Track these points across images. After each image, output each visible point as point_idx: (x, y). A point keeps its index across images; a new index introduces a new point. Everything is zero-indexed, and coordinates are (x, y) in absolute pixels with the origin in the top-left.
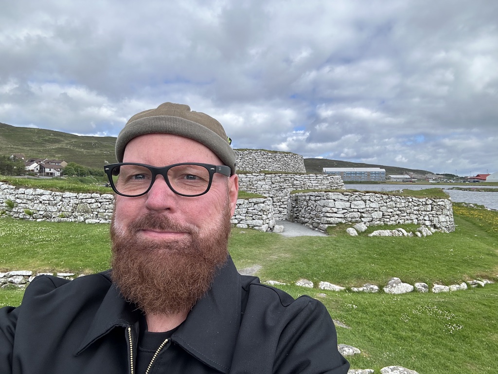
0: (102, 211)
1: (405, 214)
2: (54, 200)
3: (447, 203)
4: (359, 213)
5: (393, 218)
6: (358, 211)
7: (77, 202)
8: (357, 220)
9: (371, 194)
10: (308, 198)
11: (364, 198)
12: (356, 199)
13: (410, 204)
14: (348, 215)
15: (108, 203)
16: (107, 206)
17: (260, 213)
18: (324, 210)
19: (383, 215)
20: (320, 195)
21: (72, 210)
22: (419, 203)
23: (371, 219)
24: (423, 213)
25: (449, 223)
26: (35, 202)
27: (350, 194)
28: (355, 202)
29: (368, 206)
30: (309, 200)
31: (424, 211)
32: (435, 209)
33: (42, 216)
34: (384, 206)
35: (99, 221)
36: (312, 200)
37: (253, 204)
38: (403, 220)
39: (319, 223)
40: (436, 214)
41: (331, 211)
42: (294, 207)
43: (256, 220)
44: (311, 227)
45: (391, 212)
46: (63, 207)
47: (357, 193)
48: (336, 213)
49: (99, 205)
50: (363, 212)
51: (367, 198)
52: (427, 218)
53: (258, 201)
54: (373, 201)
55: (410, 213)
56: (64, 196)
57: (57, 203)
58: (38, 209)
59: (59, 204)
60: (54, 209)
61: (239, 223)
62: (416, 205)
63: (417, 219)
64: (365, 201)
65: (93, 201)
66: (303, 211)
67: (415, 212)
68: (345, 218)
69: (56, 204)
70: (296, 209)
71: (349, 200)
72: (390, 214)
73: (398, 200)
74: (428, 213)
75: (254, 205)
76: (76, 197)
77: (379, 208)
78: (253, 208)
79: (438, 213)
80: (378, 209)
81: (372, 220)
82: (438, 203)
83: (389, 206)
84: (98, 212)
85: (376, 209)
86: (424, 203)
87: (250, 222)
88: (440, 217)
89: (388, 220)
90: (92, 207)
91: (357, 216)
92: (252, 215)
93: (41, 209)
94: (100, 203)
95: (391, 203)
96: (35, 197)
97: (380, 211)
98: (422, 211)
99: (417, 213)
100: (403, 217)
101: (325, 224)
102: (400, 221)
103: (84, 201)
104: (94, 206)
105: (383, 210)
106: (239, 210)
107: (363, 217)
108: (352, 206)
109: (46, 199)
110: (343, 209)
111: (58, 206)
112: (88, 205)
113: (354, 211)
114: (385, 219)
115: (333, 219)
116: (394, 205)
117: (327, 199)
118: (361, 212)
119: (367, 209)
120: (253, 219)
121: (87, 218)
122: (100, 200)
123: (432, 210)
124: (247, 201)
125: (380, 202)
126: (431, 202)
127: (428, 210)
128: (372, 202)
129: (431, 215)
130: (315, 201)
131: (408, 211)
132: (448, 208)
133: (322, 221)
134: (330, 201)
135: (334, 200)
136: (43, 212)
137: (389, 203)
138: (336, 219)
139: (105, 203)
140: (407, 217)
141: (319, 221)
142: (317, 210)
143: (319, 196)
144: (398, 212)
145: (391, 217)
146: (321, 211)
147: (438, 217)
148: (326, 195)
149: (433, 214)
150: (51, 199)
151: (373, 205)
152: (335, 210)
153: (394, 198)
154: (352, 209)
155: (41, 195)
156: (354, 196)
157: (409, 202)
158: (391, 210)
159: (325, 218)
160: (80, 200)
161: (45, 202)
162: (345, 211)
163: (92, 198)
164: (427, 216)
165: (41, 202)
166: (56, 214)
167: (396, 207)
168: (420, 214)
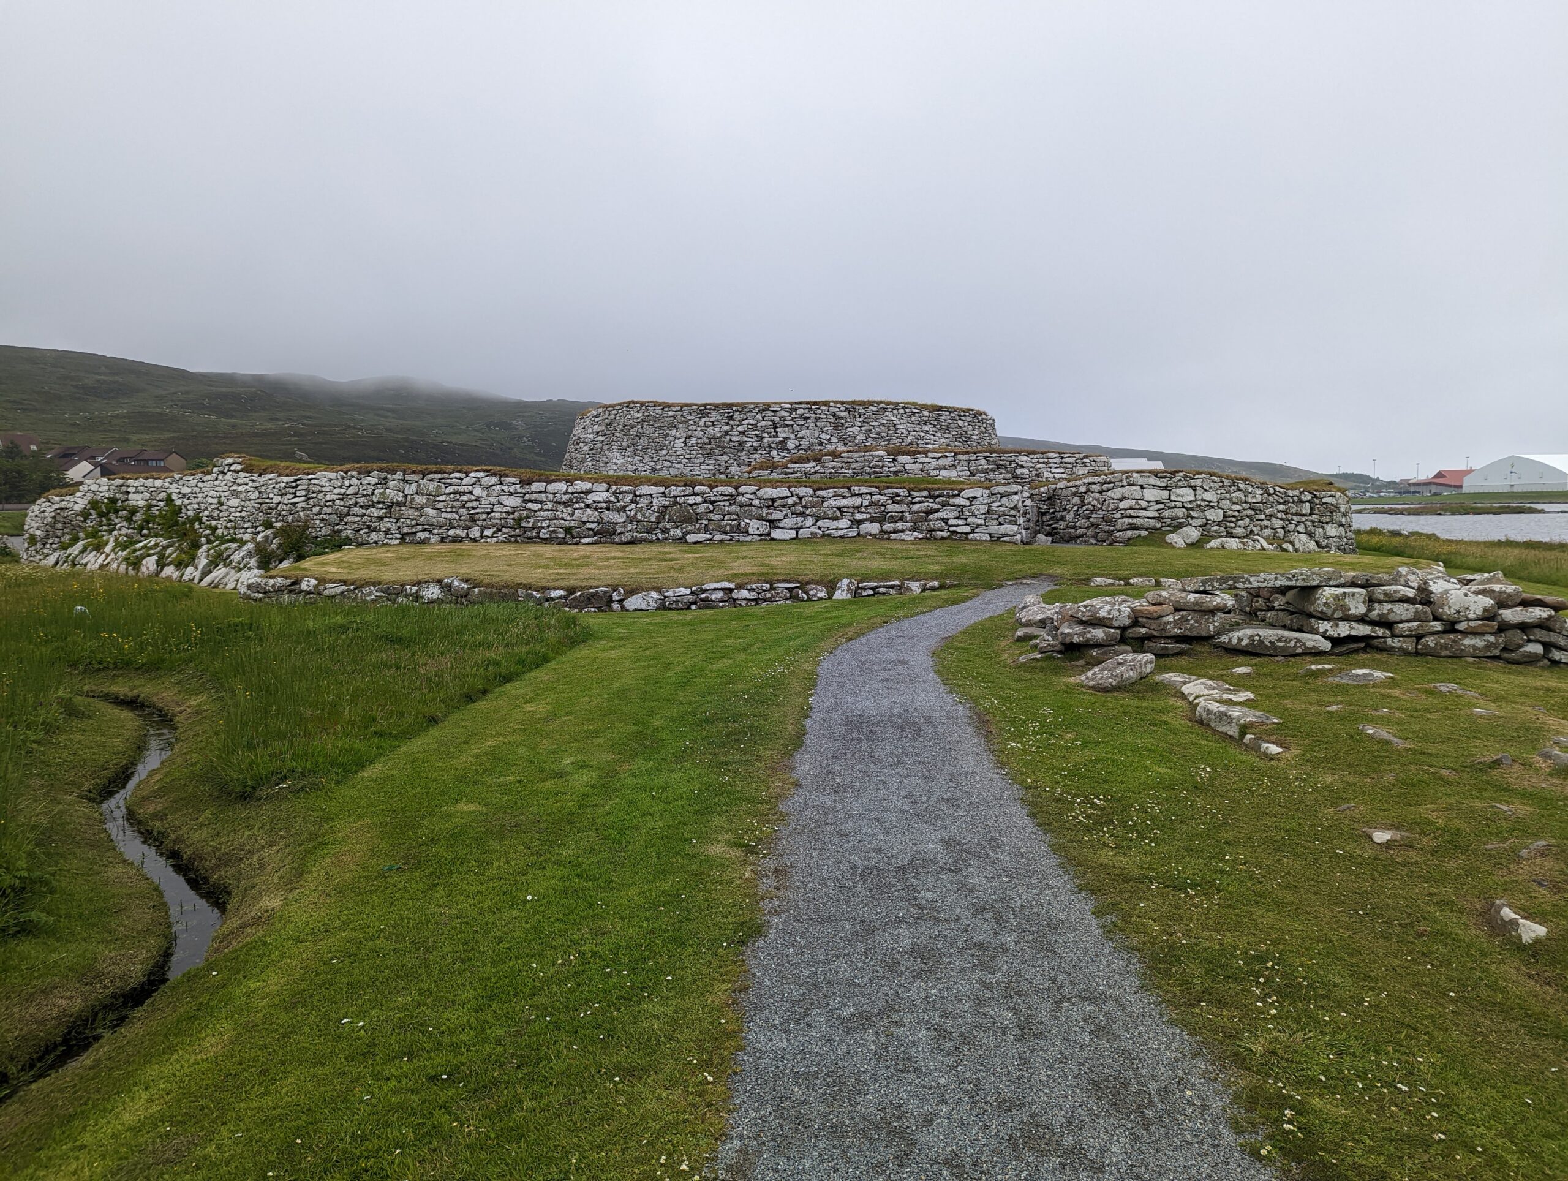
0: (717, 517)
1: (1263, 517)
2: (618, 502)
3: (1341, 501)
4: (1184, 510)
5: (1241, 523)
6: (1183, 507)
7: (667, 503)
8: (1180, 523)
9: (1204, 476)
10: (1083, 489)
11: (1193, 482)
12: (1180, 484)
13: (1271, 499)
14: (1166, 514)
15: (727, 503)
16: (727, 509)
17: (1012, 512)
18: (1123, 505)
19: (1225, 516)
20: (1113, 480)
21: (657, 518)
22: (1287, 498)
23: (1204, 520)
24: (1295, 518)
25: (1345, 540)
26: (577, 505)
27: (1168, 475)
28: (1179, 491)
29: (1200, 498)
30: (1085, 493)
31: (1297, 514)
32: (1317, 512)
33: (591, 532)
34: (1225, 498)
35: (711, 536)
36: (1093, 492)
37: (999, 496)
38: (1259, 528)
39: (1110, 533)
40: (1320, 521)
41: (1137, 506)
42: (1044, 514)
43: (1006, 526)
44: (1093, 541)
45: (1238, 511)
46: (639, 514)
47: (1181, 474)
48: (1145, 509)
49: (711, 507)
50: (1191, 509)
51: (1198, 482)
52: (1301, 528)
53: (1009, 490)
54: (1208, 488)
55: (1271, 516)
56: (638, 493)
57: (625, 506)
58: (585, 519)
59: (630, 508)
60: (620, 518)
61: (973, 531)
62: (1281, 501)
63: (1283, 528)
64: (1194, 488)
65: (699, 499)
66: (1070, 516)
67: (1280, 515)
68: (1160, 519)
69: (623, 508)
70: (1048, 517)
71: (1167, 486)
72: (1237, 514)
73: (1250, 490)
74: (1304, 519)
75: (1001, 497)
76: (664, 493)
77: (1218, 502)
78: (999, 504)
79: (1324, 519)
80: (1215, 504)
81: (1206, 524)
82: (1324, 500)
83: (1234, 500)
84: (709, 520)
85: (1212, 504)
86: (1296, 499)
87: (995, 529)
88: (1328, 527)
89: (1233, 525)
90: (698, 511)
91: (1181, 515)
92: (997, 516)
93: (592, 519)
94: (712, 503)
95: (1238, 494)
96: (576, 497)
97: (1219, 508)
98: (1292, 514)
99: (1284, 516)
100: (1258, 522)
101: (1126, 530)
102: (1254, 529)
103: (681, 500)
104: (701, 509)
105: (1224, 507)
106: (973, 507)
107: (1192, 518)
108: (1173, 498)
109: (600, 499)
110: (1157, 503)
111: (628, 513)
112: (689, 508)
113: (1175, 507)
114: (1228, 524)
115: (1141, 520)
116: (1243, 497)
117: (1129, 485)
118: (1188, 509)
119: (1199, 503)
120: (1000, 524)
121: (688, 533)
122: (713, 498)
123: (1311, 514)
124: (987, 492)
125: (1219, 492)
126: (1309, 497)
127: (1304, 512)
128: (1206, 490)
129: (1309, 524)
130: (1101, 492)
131: (1267, 511)
132: (1343, 510)
133: (1119, 527)
134: (1134, 488)
135: (1142, 487)
136: (596, 524)
137: (1234, 495)
138: (1146, 520)
139: (722, 503)
140: (1266, 523)
141: (1112, 528)
142: (1108, 508)
143: (1110, 483)
144: (1250, 512)
145: (1237, 520)
146: (1117, 509)
147: (1323, 527)
148: (1127, 478)
149: (1313, 522)
150: (612, 499)
151: (1208, 496)
152: (1144, 504)
153: (1242, 486)
154: (1173, 503)
155: (589, 492)
156: (1175, 480)
157: (1269, 495)
158: (1239, 507)
159: (1126, 520)
160: (672, 499)
161: (599, 505)
162: (1162, 506)
163: (695, 494)
164: (1303, 526)
165: (588, 506)
166: (625, 527)
167: (1246, 502)
168: (1288, 520)
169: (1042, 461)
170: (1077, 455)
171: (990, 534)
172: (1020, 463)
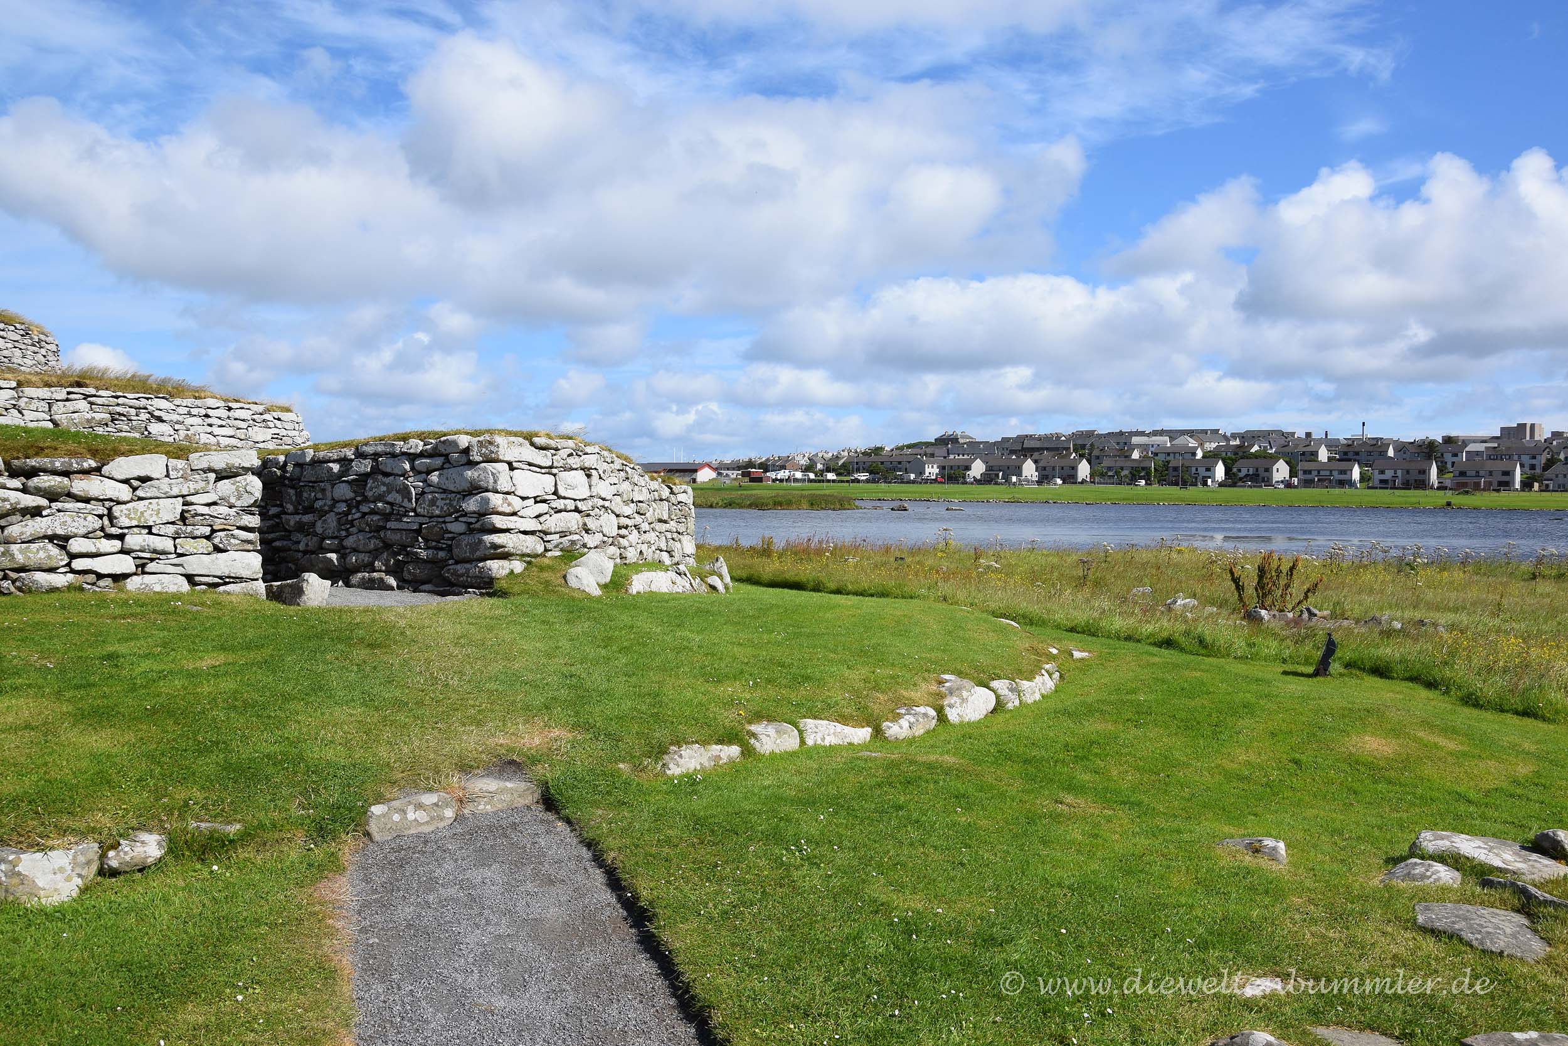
4: (577, 515)
5: (631, 538)
6: (577, 510)
8: (573, 543)
11: (586, 460)
12: (569, 462)
14: (550, 524)
18: (472, 504)
20: (442, 450)
23: (601, 537)
27: (552, 443)
28: (568, 476)
29: (595, 492)
34: (617, 494)
36: (388, 475)
37: (211, 478)
39: (439, 563)
41: (506, 509)
43: (231, 554)
45: (628, 517)
47: (570, 443)
48: (518, 514)
50: (587, 514)
51: (593, 462)
52: (663, 543)
53: (237, 461)
54: (602, 473)
61: (142, 569)
64: (588, 472)
68: (542, 533)
71: (551, 467)
75: (217, 481)
77: (611, 501)
80: (609, 505)
81: (603, 542)
85: (606, 504)
89: (625, 543)
91: (574, 526)
92: (207, 531)
95: (626, 485)
97: (612, 511)
101: (485, 559)
105: (617, 511)
106: (141, 506)
107: (588, 531)
108: (561, 491)
110: (536, 500)
113: (565, 509)
114: (621, 541)
115: (513, 538)
116: (630, 493)
117: (488, 461)
118: (582, 514)
119: (594, 502)
120: (217, 550)
124: (179, 464)
125: (611, 481)
128: (601, 478)
133: (462, 552)
134: (498, 467)
135: (511, 466)
137: (623, 486)
138: (521, 537)
141: (442, 554)
143: (435, 454)
144: (638, 519)
145: (629, 534)
148: (482, 444)
151: (603, 489)
152: (516, 503)
154: (561, 502)
156: (561, 453)
158: (628, 510)
162: (544, 508)
164: (664, 539)
169: (194, 411)
170: (255, 408)
171: (190, 578)
172: (157, 413)
